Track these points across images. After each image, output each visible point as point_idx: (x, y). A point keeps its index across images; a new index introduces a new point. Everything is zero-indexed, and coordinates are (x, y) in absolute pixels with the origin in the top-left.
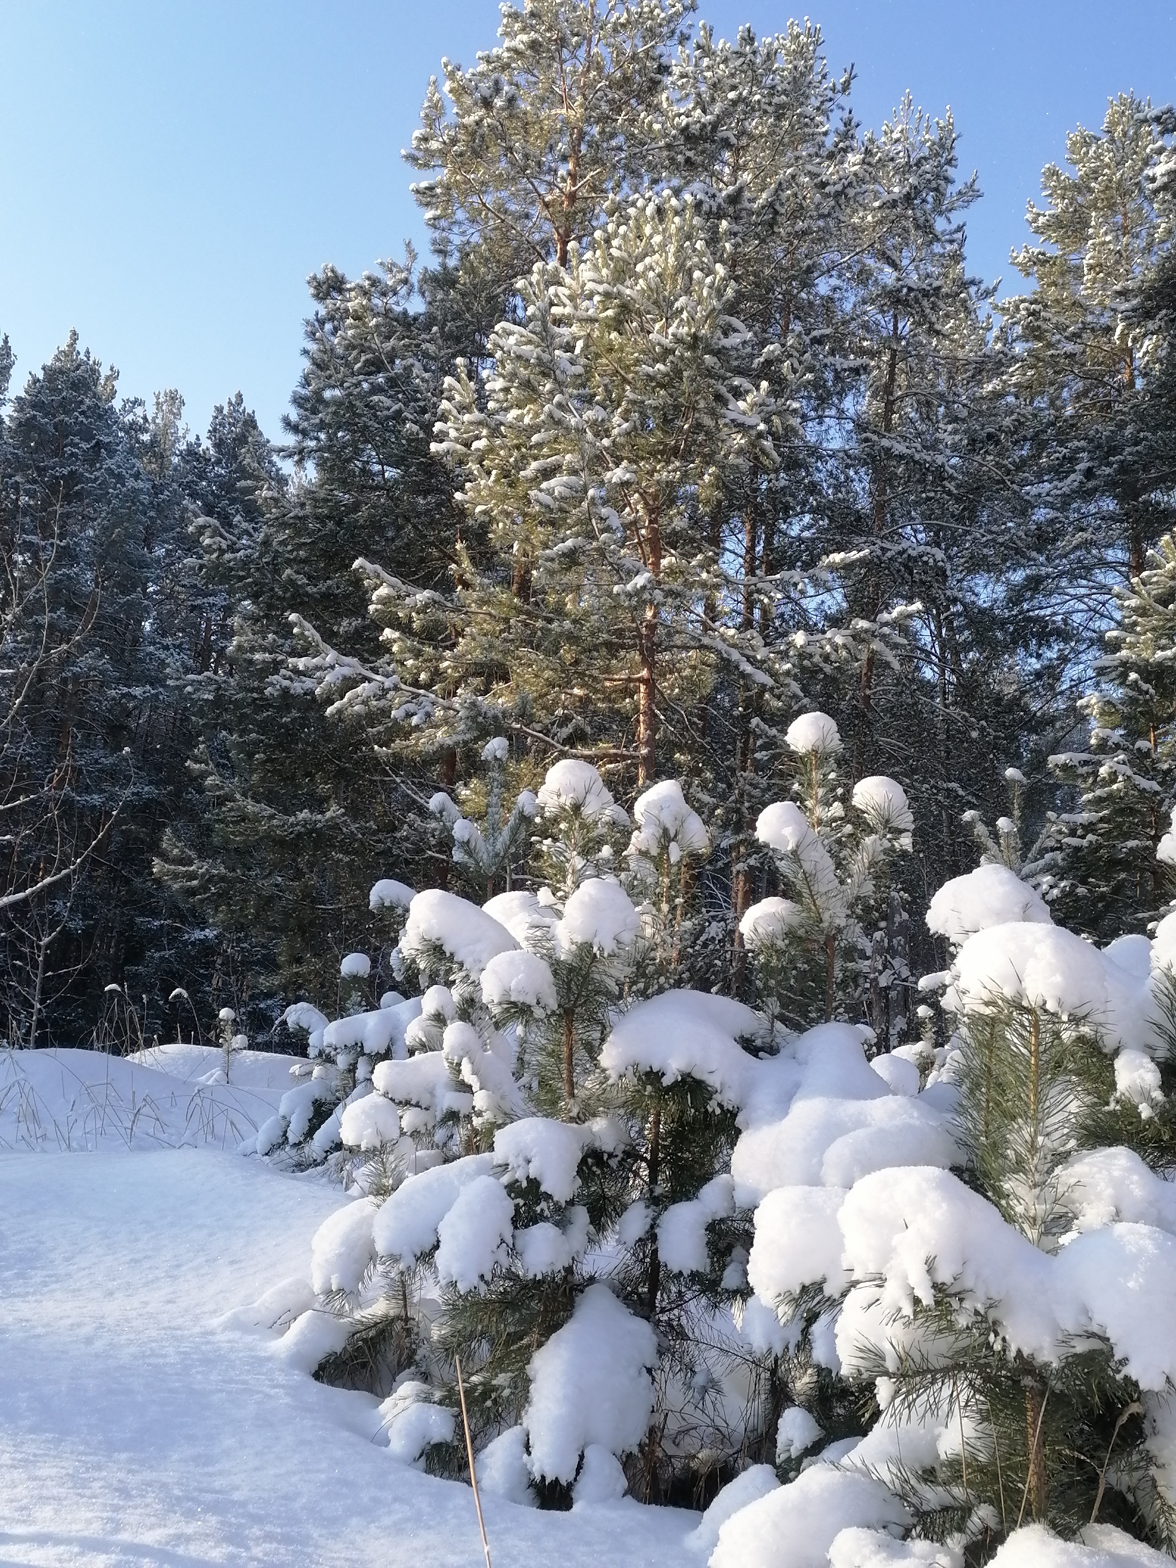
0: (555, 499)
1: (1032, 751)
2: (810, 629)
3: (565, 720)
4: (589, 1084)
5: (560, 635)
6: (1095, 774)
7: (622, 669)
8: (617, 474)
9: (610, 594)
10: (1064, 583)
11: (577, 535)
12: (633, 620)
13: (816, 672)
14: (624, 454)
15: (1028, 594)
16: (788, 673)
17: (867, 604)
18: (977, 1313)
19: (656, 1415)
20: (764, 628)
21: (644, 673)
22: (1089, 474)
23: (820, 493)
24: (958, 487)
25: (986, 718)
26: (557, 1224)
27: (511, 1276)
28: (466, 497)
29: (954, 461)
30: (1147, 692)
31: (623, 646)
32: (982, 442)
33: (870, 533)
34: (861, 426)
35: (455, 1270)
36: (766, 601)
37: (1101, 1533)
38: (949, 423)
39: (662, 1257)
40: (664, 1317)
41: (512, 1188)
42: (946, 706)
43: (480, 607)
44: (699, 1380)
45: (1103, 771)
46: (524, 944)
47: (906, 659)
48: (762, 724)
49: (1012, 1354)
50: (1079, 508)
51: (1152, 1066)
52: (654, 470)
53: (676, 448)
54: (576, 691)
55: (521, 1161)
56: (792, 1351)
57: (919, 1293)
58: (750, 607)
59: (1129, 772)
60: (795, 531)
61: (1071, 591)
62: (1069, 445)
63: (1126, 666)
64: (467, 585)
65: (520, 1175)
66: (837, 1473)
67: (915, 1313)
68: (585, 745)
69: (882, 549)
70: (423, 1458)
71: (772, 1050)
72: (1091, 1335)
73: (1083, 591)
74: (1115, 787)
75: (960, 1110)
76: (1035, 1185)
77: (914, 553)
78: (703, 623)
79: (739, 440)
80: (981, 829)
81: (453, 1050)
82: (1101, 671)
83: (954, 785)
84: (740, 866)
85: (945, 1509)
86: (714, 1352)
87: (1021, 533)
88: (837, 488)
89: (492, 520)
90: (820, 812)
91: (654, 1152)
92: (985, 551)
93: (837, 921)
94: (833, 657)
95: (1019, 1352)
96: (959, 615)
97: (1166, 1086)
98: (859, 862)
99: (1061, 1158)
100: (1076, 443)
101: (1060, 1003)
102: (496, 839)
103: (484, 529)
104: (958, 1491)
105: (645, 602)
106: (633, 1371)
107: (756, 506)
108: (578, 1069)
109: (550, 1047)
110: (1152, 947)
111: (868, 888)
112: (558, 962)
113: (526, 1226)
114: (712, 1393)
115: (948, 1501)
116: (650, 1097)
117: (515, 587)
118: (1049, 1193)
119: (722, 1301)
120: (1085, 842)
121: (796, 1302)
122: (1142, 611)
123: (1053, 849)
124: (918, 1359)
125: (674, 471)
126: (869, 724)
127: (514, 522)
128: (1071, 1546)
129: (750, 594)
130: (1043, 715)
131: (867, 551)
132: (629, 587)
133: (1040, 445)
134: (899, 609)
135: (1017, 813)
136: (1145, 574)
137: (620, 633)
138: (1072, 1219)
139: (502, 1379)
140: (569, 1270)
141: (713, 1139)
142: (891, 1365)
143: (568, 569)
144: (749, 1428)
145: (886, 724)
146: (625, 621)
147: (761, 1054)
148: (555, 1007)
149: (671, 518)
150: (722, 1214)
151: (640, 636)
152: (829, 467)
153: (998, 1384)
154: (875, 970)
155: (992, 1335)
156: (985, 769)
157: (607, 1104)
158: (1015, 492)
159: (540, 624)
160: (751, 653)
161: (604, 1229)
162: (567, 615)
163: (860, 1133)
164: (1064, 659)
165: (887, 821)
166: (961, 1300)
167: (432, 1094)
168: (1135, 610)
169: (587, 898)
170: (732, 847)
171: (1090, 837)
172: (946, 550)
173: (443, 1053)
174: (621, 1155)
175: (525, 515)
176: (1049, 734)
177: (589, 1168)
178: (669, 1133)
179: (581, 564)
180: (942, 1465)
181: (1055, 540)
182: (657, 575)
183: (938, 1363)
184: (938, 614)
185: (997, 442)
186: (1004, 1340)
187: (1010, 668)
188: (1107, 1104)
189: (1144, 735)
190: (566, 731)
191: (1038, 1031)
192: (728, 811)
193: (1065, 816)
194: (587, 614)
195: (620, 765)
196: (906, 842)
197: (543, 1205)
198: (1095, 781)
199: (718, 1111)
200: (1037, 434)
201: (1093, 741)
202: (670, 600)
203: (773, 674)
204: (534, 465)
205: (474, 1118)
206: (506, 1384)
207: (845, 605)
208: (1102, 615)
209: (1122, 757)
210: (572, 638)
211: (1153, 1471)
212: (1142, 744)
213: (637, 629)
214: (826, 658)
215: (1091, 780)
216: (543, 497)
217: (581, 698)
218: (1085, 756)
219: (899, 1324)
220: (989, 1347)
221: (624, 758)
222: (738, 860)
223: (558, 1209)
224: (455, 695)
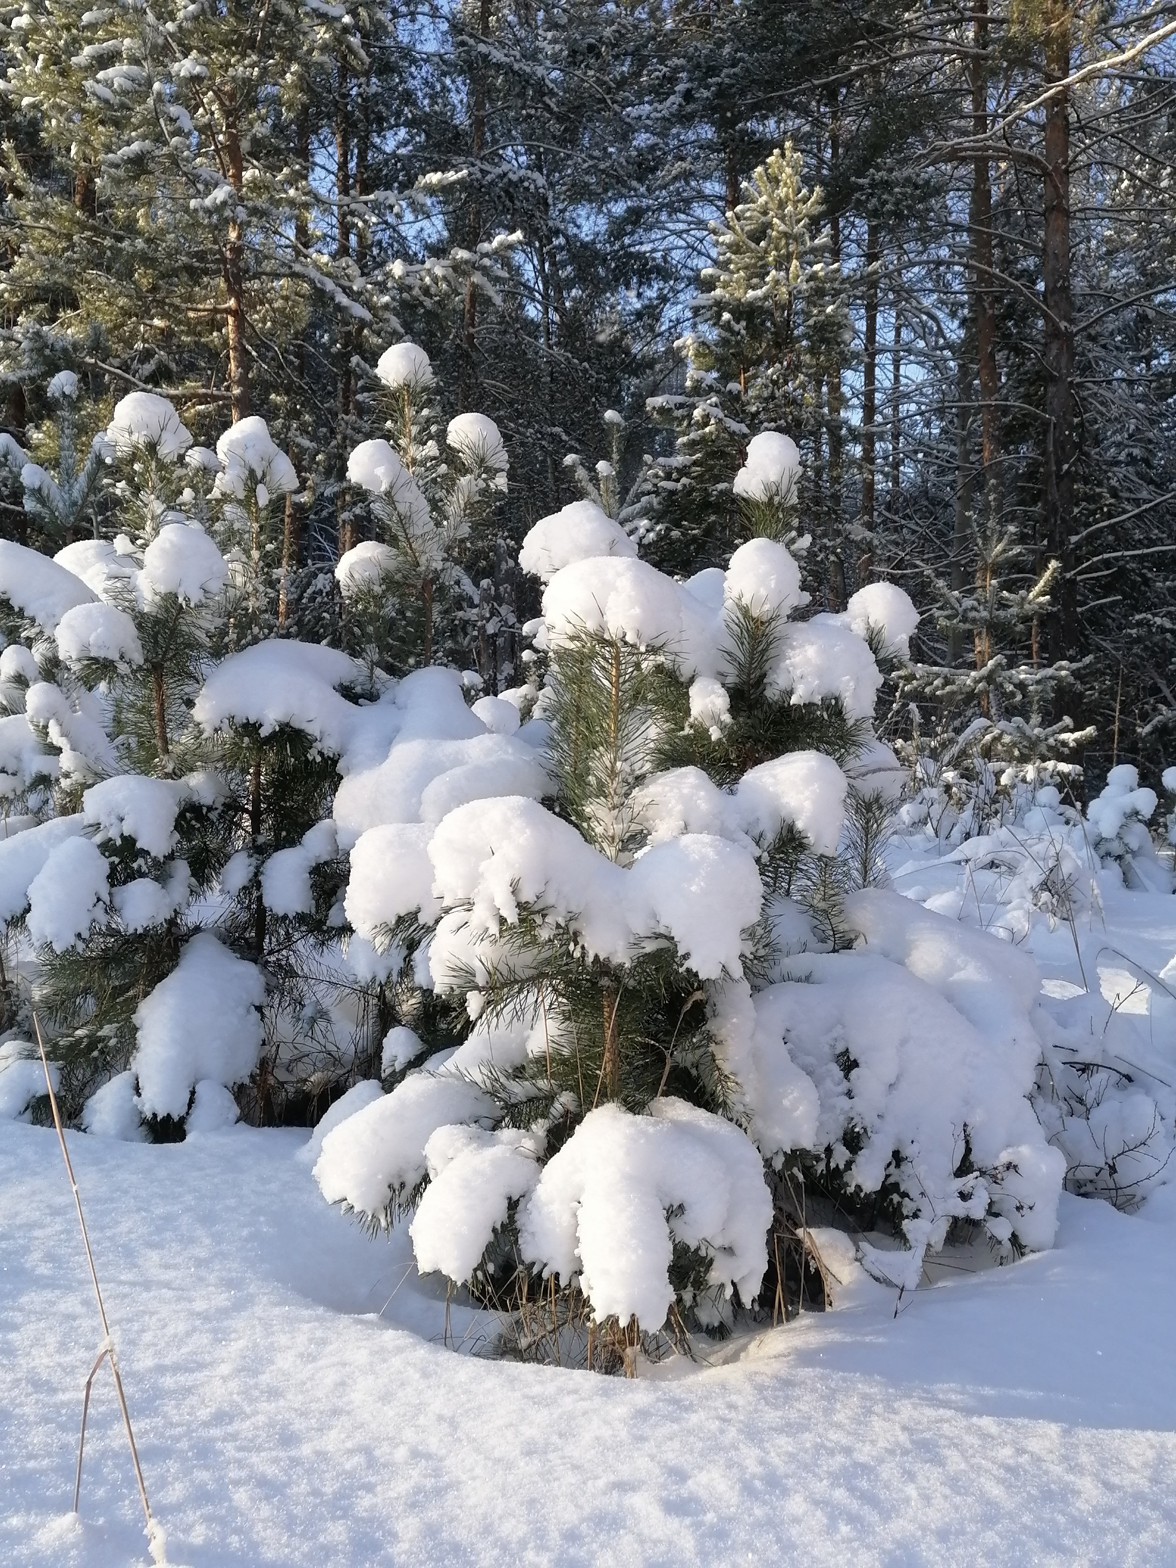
0: (115, 92)
1: (633, 395)
2: (409, 259)
3: (146, 355)
4: (184, 739)
5: (133, 255)
6: (690, 416)
7: (206, 298)
8: (186, 66)
9: (186, 210)
10: (664, 217)
11: (144, 137)
12: (215, 242)
13: (416, 306)
14: (194, 43)
15: (629, 228)
16: (386, 307)
17: (468, 234)
18: (558, 926)
19: (267, 1047)
20: (361, 257)
21: (232, 303)
22: (688, 96)
23: (414, 104)
24: (560, 104)
25: (588, 359)
26: (156, 879)
27: (113, 932)
28: (10, 87)
29: (555, 74)
30: (738, 333)
31: (206, 272)
32: (583, 54)
33: (469, 153)
34: (456, 27)
35: (49, 932)
36: (360, 224)
37: (666, 1104)
38: (549, 30)
39: (266, 902)
40: (272, 958)
41: (106, 847)
42: (550, 347)
43: (37, 220)
44: (308, 1012)
45: (697, 414)
46: (103, 596)
47: (510, 295)
48: (362, 362)
49: (590, 959)
50: (678, 135)
51: (722, 691)
52: (228, 65)
53: (252, 38)
54: (157, 322)
55: (114, 820)
56: (395, 978)
57: (504, 913)
58: (345, 234)
59: (721, 415)
60: (390, 146)
61: (670, 226)
62: (669, 63)
63: (720, 306)
64: (19, 194)
65: (114, 833)
66: (432, 1080)
67: (501, 931)
68: (171, 382)
69: (482, 171)
70: (29, 1111)
71: (372, 697)
72: (658, 936)
73: (682, 226)
74: (707, 430)
75: (552, 744)
76: (614, 808)
77: (514, 178)
78: (294, 248)
79: (322, 34)
80: (581, 473)
81: (38, 711)
82: (696, 311)
83: (557, 430)
84: (345, 516)
85: (531, 1100)
86: (323, 986)
87: (622, 160)
88: (433, 98)
89: (45, 116)
90: (416, 452)
91: (256, 803)
92: (587, 178)
93: (434, 565)
94: (433, 290)
95: (596, 957)
96: (561, 248)
97: (733, 710)
98: (455, 505)
99: (640, 780)
100: (675, 60)
101: (639, 636)
102: (71, 486)
103: (34, 126)
104: (543, 1084)
105: (226, 221)
106: (241, 1011)
107: (347, 116)
108: (172, 725)
109: (140, 704)
110: (725, 579)
111: (465, 530)
112: (142, 615)
113: (125, 883)
114: (322, 1024)
115: (534, 1092)
116: (248, 748)
117: (77, 198)
118: (626, 813)
119: (330, 939)
120: (679, 486)
121: (393, 932)
122: (735, 247)
123: (649, 493)
124: (505, 973)
125: (252, 66)
126: (474, 365)
127: (69, 120)
128: (639, 1118)
129: (344, 215)
130: (644, 357)
131: (465, 172)
132: (208, 202)
133: (641, 62)
134: (501, 238)
135: (615, 457)
136: (739, 208)
137: (201, 256)
138: (646, 836)
139: (107, 1030)
140: (172, 922)
141: (316, 786)
142: (481, 980)
143: (136, 178)
144: (359, 1049)
145: (490, 365)
146: (205, 241)
147: (361, 701)
148: (141, 662)
149: (251, 124)
150: (326, 857)
151: (224, 260)
152: (424, 74)
153: (578, 987)
154: (483, 618)
155: (572, 945)
156: (588, 413)
157: (205, 759)
158: (616, 114)
159: (108, 242)
160: (346, 283)
161: (209, 881)
162: (139, 233)
163: (458, 771)
164: (663, 299)
165: (482, 460)
166: (544, 916)
167: (18, 758)
168: (729, 246)
169: (168, 545)
170: (336, 496)
171: (684, 480)
172: (548, 176)
173: (27, 716)
174: (221, 808)
175: (83, 111)
176: (650, 378)
177: (188, 823)
178: (271, 783)
179: (152, 173)
180: (531, 1062)
181: (653, 170)
182: (239, 190)
183: (523, 974)
184: (541, 247)
185: (598, 56)
186: (583, 947)
187: (612, 307)
188: (683, 729)
189: (735, 377)
190: (148, 368)
191: (619, 663)
192: (329, 457)
193: (661, 460)
194: (163, 232)
195: (211, 407)
196: (501, 482)
197: (141, 861)
198: (689, 425)
199: (319, 759)
200: (637, 49)
201: (688, 383)
202: (254, 220)
203: (369, 306)
204: (88, 50)
205: (62, 780)
206: (112, 1034)
207: (446, 234)
208: (700, 253)
209: (714, 399)
210: (147, 260)
211: (713, 1047)
212: (733, 386)
213: (220, 252)
214: (426, 291)
215: (685, 423)
216: (101, 89)
217: (162, 330)
218: (680, 399)
219: (486, 942)
220: (570, 955)
221: (215, 398)
222: (343, 509)
223: (156, 862)
224: (15, 324)
